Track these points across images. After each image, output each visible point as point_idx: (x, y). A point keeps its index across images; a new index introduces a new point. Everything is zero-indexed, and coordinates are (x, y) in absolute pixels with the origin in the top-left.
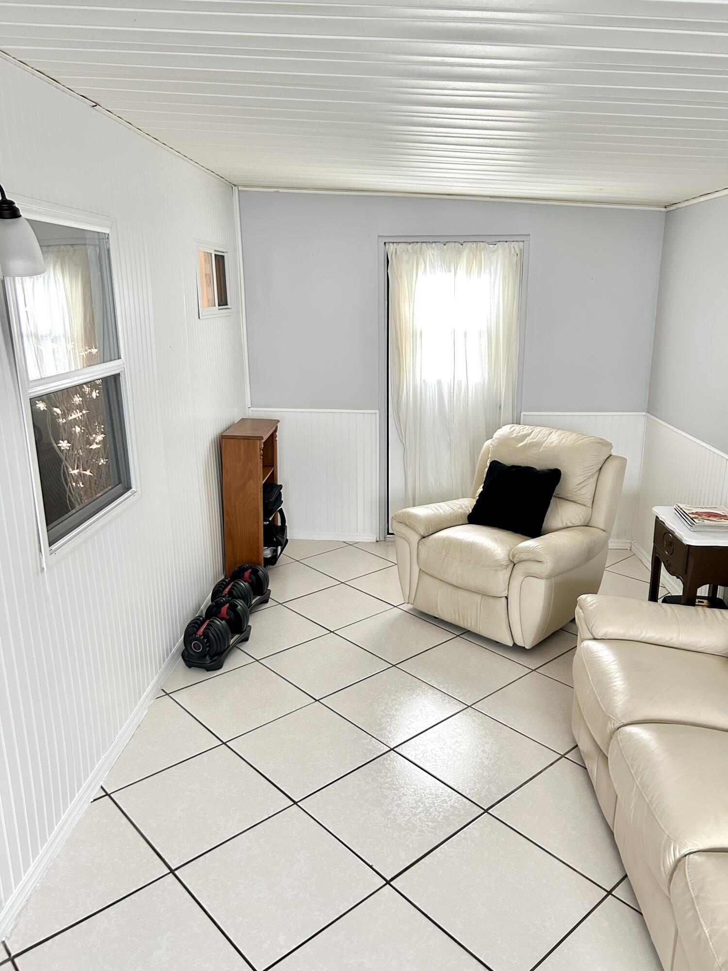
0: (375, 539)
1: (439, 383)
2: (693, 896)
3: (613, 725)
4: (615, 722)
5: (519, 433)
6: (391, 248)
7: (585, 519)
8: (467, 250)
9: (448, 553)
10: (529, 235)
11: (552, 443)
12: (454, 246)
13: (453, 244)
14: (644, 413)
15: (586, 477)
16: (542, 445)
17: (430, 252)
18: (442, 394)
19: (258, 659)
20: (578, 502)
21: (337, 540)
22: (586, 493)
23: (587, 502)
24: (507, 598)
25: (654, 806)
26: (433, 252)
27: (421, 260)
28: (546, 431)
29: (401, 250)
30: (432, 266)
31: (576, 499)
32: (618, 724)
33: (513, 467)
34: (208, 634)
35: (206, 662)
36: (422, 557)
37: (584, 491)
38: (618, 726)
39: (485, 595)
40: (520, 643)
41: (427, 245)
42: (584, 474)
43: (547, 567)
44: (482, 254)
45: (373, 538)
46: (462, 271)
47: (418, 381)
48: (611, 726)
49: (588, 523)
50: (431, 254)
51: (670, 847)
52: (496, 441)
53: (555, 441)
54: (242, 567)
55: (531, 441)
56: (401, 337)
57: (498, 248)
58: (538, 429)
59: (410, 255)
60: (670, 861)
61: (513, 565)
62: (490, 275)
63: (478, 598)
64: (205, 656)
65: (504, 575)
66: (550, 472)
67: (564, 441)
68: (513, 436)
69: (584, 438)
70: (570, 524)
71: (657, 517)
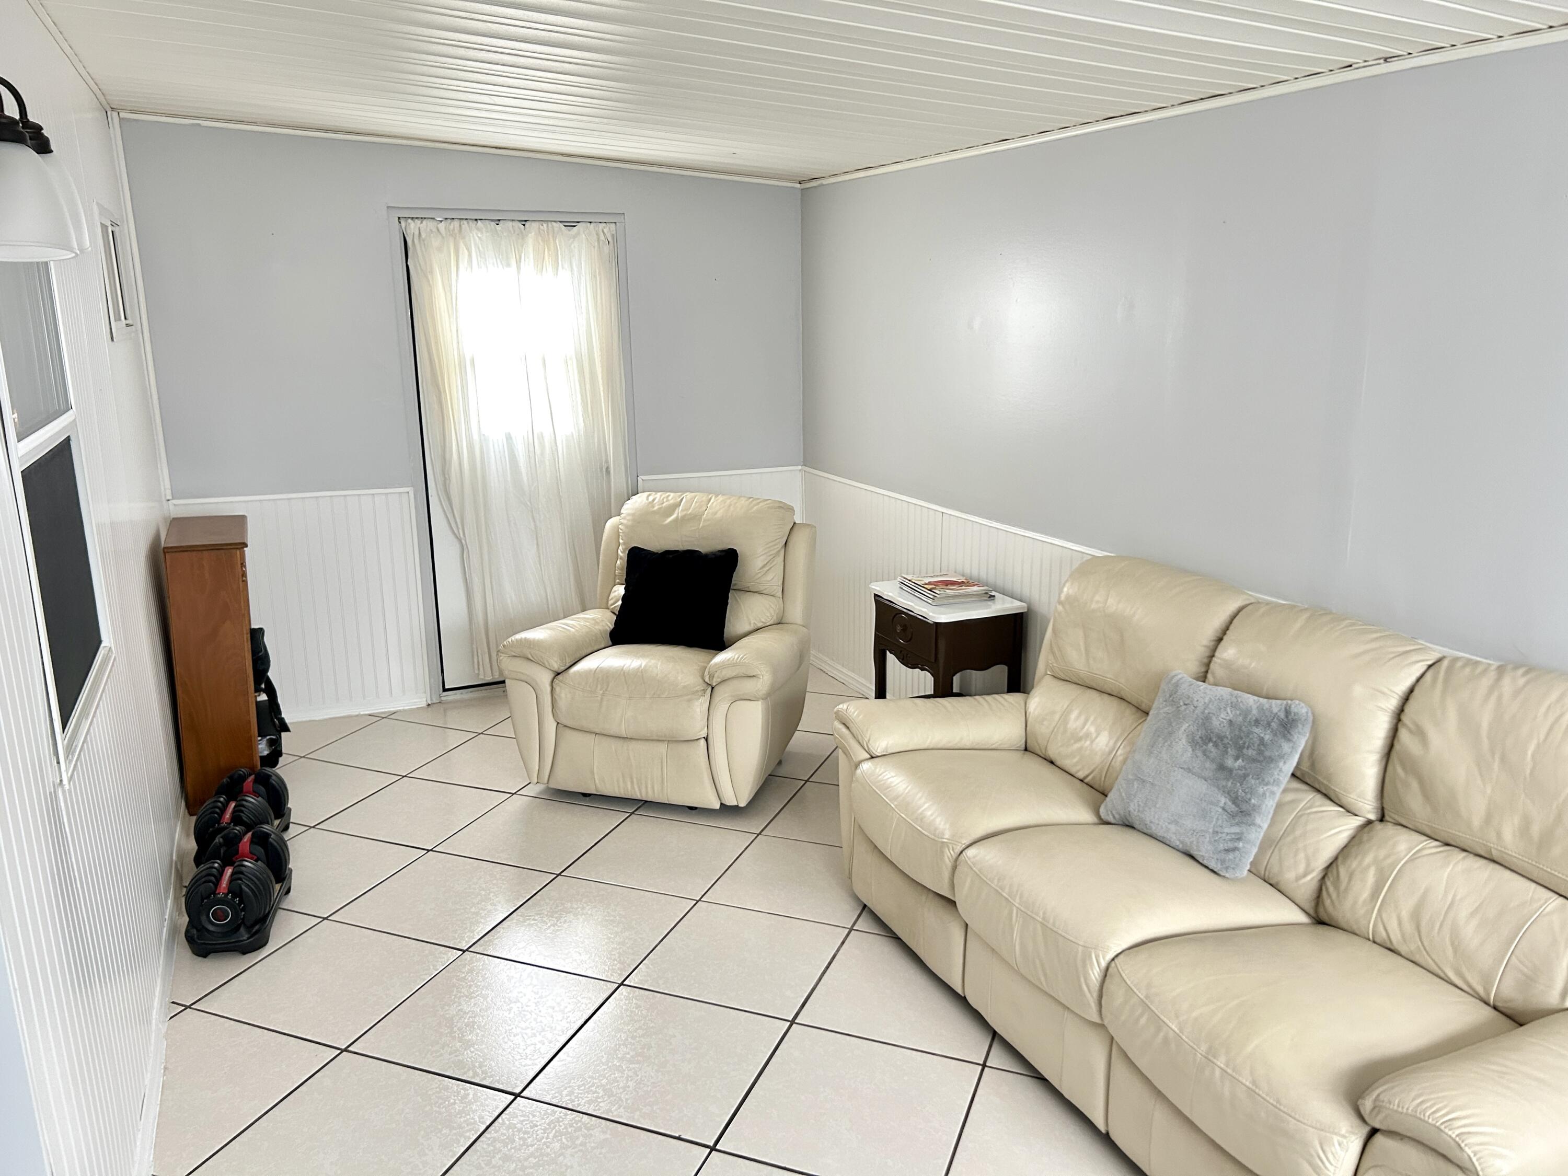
0: (425, 703)
1: (509, 437)
2: (1142, 997)
3: (953, 850)
4: (954, 846)
5: (663, 503)
6: (412, 228)
7: (777, 614)
8: (533, 234)
9: (606, 690)
10: (624, 214)
11: (716, 513)
12: (513, 226)
13: (510, 223)
14: (800, 467)
15: (771, 555)
16: (701, 518)
17: (475, 235)
18: (515, 455)
19: (326, 916)
20: (764, 592)
21: (357, 713)
22: (772, 580)
23: (776, 591)
24: (706, 739)
25: (1051, 921)
26: (479, 235)
27: (462, 245)
28: (699, 497)
29: (428, 230)
30: (481, 257)
31: (761, 588)
32: (959, 847)
33: (667, 552)
34: (241, 887)
35: (242, 939)
36: (562, 703)
37: (769, 577)
38: (961, 850)
39: (673, 740)
40: (731, 801)
41: (468, 223)
42: (769, 552)
43: (763, 683)
44: (557, 242)
45: (420, 701)
46: (528, 265)
47: (476, 437)
48: (949, 855)
49: (781, 620)
50: (477, 238)
51: (1090, 956)
52: (628, 518)
53: (720, 509)
54: (236, 776)
55: (684, 513)
56: (440, 367)
57: (578, 233)
58: (688, 496)
59: (443, 237)
60: (1095, 974)
61: (710, 689)
62: (572, 270)
63: (662, 748)
64: (237, 929)
65: (700, 705)
66: (723, 554)
67: (732, 509)
68: (656, 508)
69: (759, 503)
70: (760, 625)
71: (875, 595)
